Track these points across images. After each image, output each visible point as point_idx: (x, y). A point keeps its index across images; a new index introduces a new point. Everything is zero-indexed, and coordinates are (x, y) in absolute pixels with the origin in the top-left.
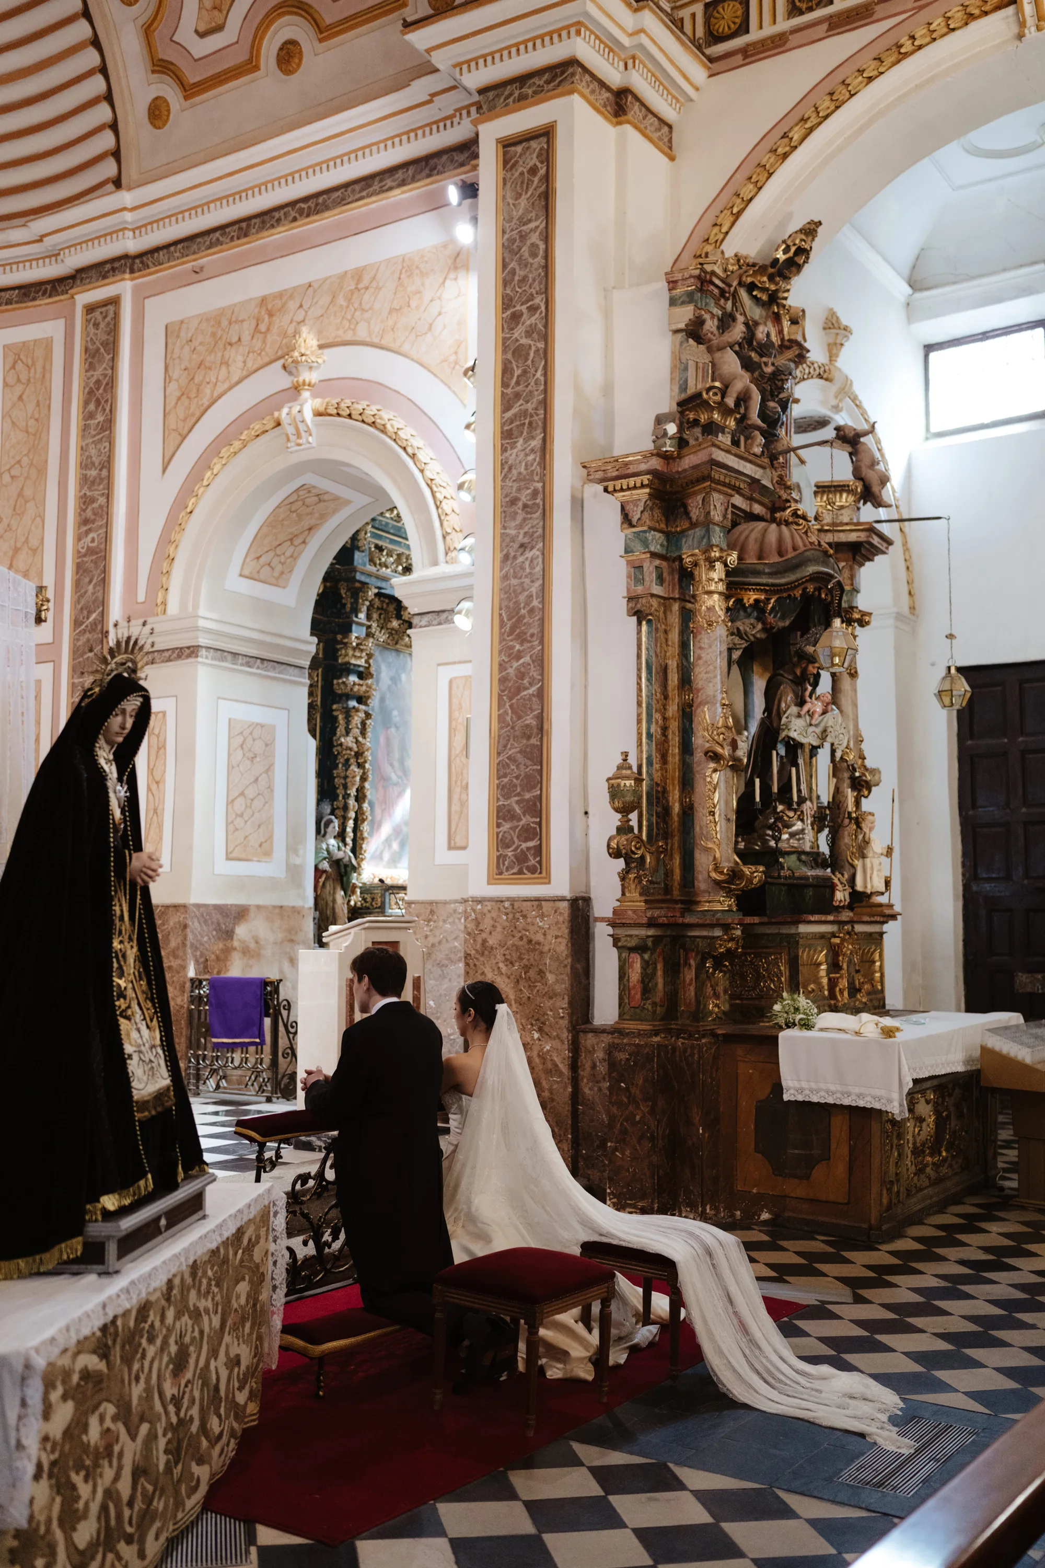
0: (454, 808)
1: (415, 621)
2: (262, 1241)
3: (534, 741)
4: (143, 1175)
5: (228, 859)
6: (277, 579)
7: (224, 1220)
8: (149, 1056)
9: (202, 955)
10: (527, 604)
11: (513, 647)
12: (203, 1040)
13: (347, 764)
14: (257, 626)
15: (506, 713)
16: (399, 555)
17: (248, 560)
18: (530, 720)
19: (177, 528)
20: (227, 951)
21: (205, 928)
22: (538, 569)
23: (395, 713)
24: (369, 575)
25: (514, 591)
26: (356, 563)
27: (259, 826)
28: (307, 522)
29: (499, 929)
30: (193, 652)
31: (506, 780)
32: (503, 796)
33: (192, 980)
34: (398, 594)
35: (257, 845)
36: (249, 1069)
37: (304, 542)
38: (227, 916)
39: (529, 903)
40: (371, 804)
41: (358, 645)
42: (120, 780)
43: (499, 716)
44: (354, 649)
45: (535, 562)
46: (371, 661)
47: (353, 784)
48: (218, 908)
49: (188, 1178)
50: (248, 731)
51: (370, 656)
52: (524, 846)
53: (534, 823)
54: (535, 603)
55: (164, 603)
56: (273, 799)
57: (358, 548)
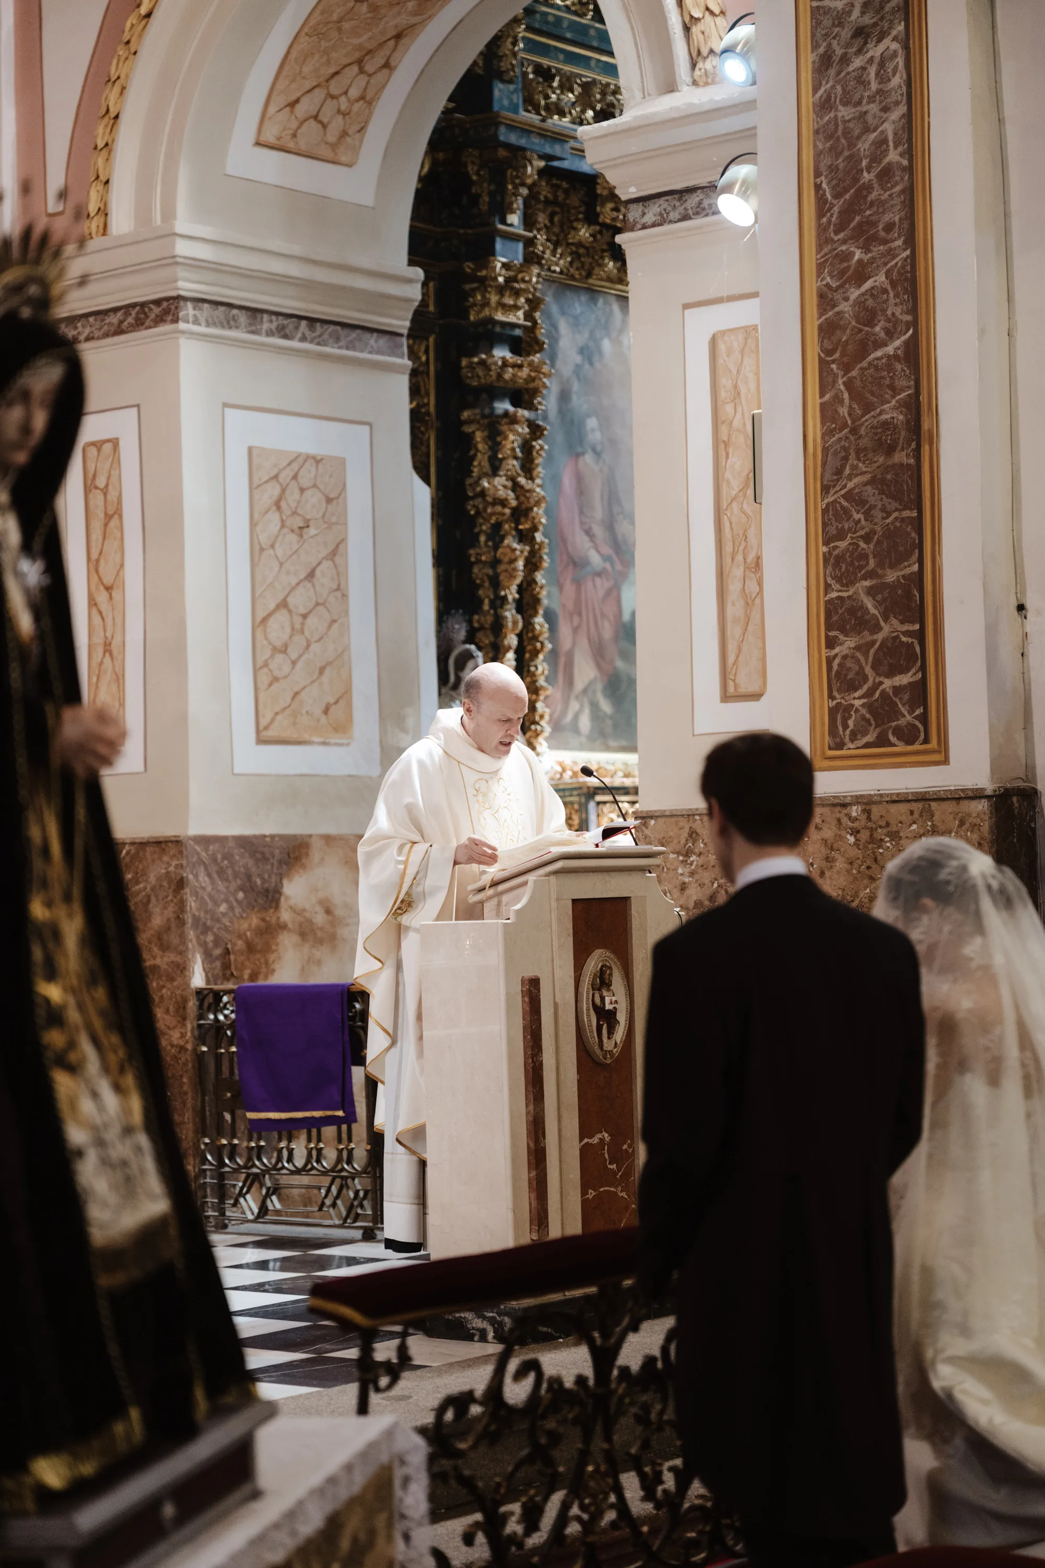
0: (730, 611)
1: (634, 213)
2: (381, 1541)
3: (901, 457)
4: (120, 1411)
5: (261, 740)
6: (334, 147)
7: (300, 1504)
8: (120, 1150)
9: (217, 941)
10: (875, 159)
11: (848, 256)
12: (228, 1117)
13: (497, 535)
14: (296, 249)
15: (838, 399)
16: (587, 87)
17: (272, 109)
18: (890, 411)
19: (121, 52)
20: (270, 931)
21: (221, 886)
22: (897, 80)
23: (592, 423)
24: (526, 130)
25: (847, 133)
26: (496, 107)
27: (322, 670)
28: (393, 21)
29: (840, 864)
30: (167, 312)
31: (843, 545)
32: (838, 580)
33: (199, 992)
34: (592, 162)
35: (318, 710)
36: (325, 1173)
37: (387, 65)
38: (265, 859)
39: (904, 808)
40: (550, 617)
41: (508, 280)
42: (27, 548)
43: (823, 406)
44: (501, 290)
45: (890, 66)
46: (537, 315)
47: (512, 577)
48: (244, 842)
49: (220, 1412)
50: (289, 473)
51: (534, 304)
52: (887, 684)
53: (907, 633)
54: (893, 156)
55: (104, 212)
56: (347, 613)
57: (501, 76)
